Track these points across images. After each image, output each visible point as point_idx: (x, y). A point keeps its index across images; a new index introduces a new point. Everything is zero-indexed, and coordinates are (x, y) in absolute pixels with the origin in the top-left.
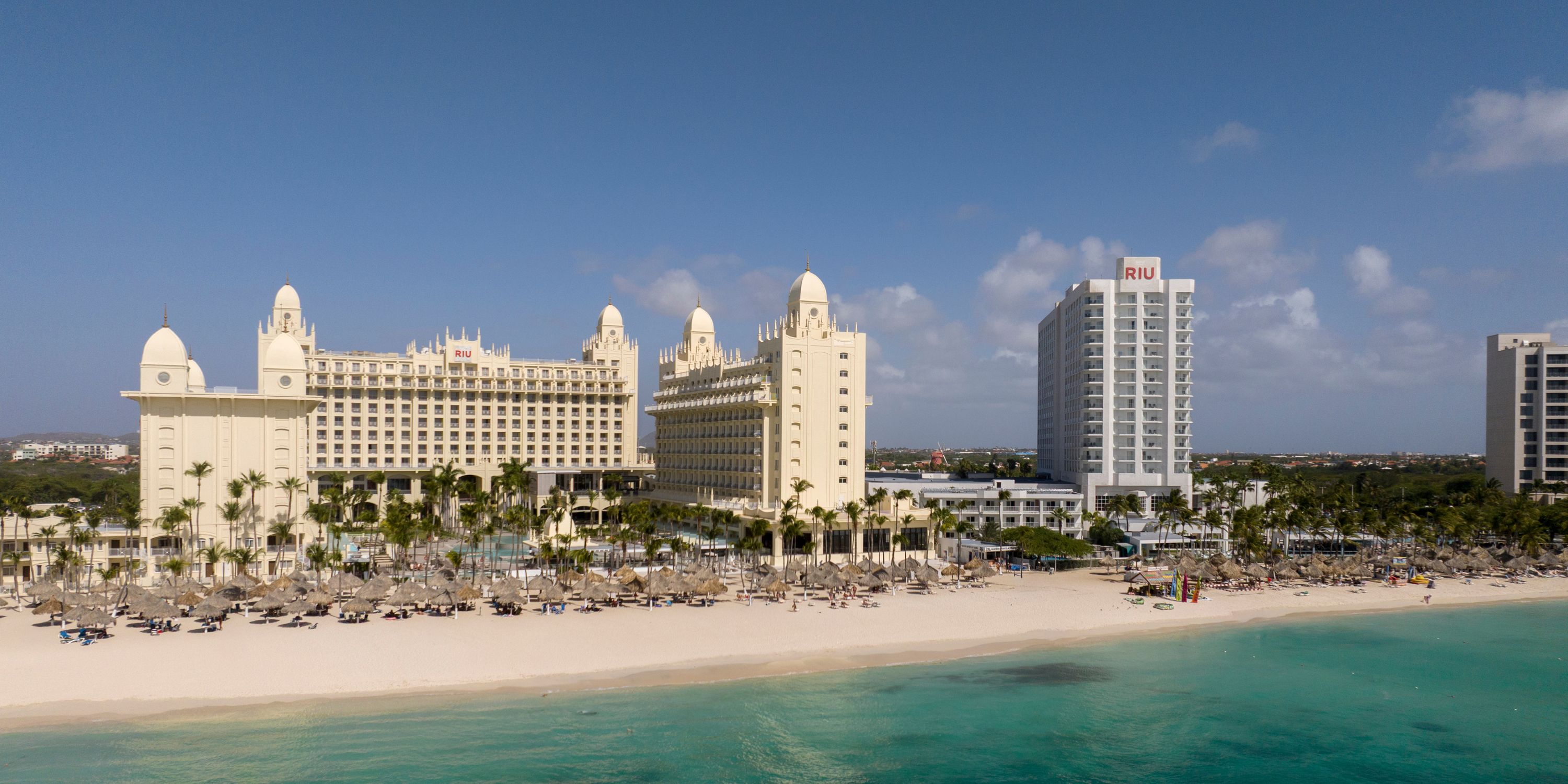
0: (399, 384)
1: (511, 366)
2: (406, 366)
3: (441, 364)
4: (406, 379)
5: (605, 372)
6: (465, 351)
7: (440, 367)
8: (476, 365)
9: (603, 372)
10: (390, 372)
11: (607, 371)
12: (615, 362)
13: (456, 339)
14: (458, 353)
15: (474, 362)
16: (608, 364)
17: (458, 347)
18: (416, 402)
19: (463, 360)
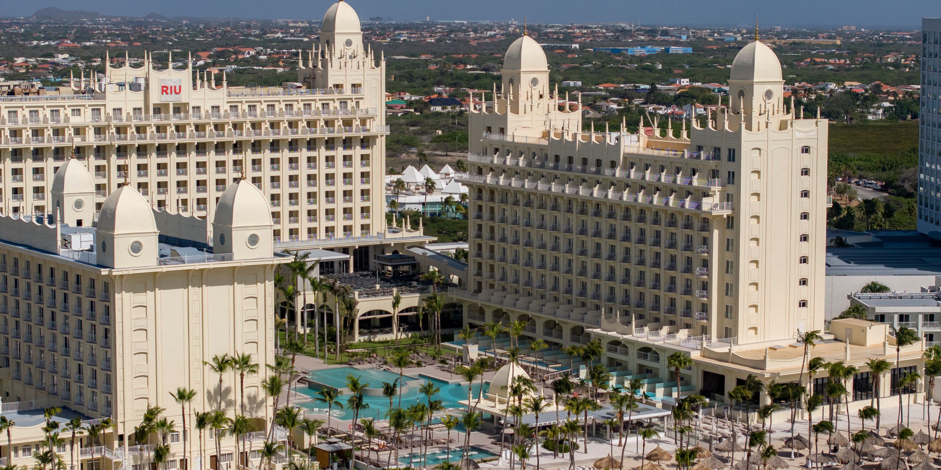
0: (91, 139)
1: (228, 102)
2: (96, 111)
3: (141, 105)
4: (99, 131)
5: (346, 102)
6: (173, 85)
7: (140, 109)
8: (187, 104)
9: (344, 103)
10: (76, 121)
11: (349, 102)
12: (355, 87)
13: (159, 69)
14: (164, 90)
15: (184, 101)
16: (348, 91)
17: (164, 80)
18: (115, 161)
19: (171, 99)
